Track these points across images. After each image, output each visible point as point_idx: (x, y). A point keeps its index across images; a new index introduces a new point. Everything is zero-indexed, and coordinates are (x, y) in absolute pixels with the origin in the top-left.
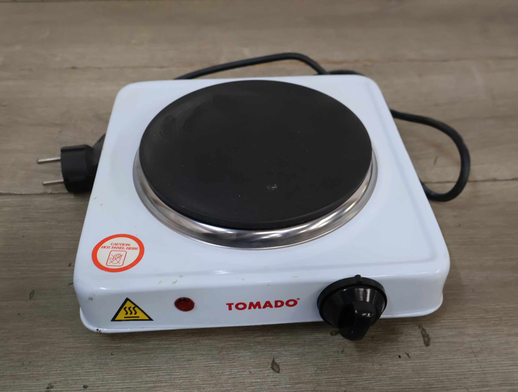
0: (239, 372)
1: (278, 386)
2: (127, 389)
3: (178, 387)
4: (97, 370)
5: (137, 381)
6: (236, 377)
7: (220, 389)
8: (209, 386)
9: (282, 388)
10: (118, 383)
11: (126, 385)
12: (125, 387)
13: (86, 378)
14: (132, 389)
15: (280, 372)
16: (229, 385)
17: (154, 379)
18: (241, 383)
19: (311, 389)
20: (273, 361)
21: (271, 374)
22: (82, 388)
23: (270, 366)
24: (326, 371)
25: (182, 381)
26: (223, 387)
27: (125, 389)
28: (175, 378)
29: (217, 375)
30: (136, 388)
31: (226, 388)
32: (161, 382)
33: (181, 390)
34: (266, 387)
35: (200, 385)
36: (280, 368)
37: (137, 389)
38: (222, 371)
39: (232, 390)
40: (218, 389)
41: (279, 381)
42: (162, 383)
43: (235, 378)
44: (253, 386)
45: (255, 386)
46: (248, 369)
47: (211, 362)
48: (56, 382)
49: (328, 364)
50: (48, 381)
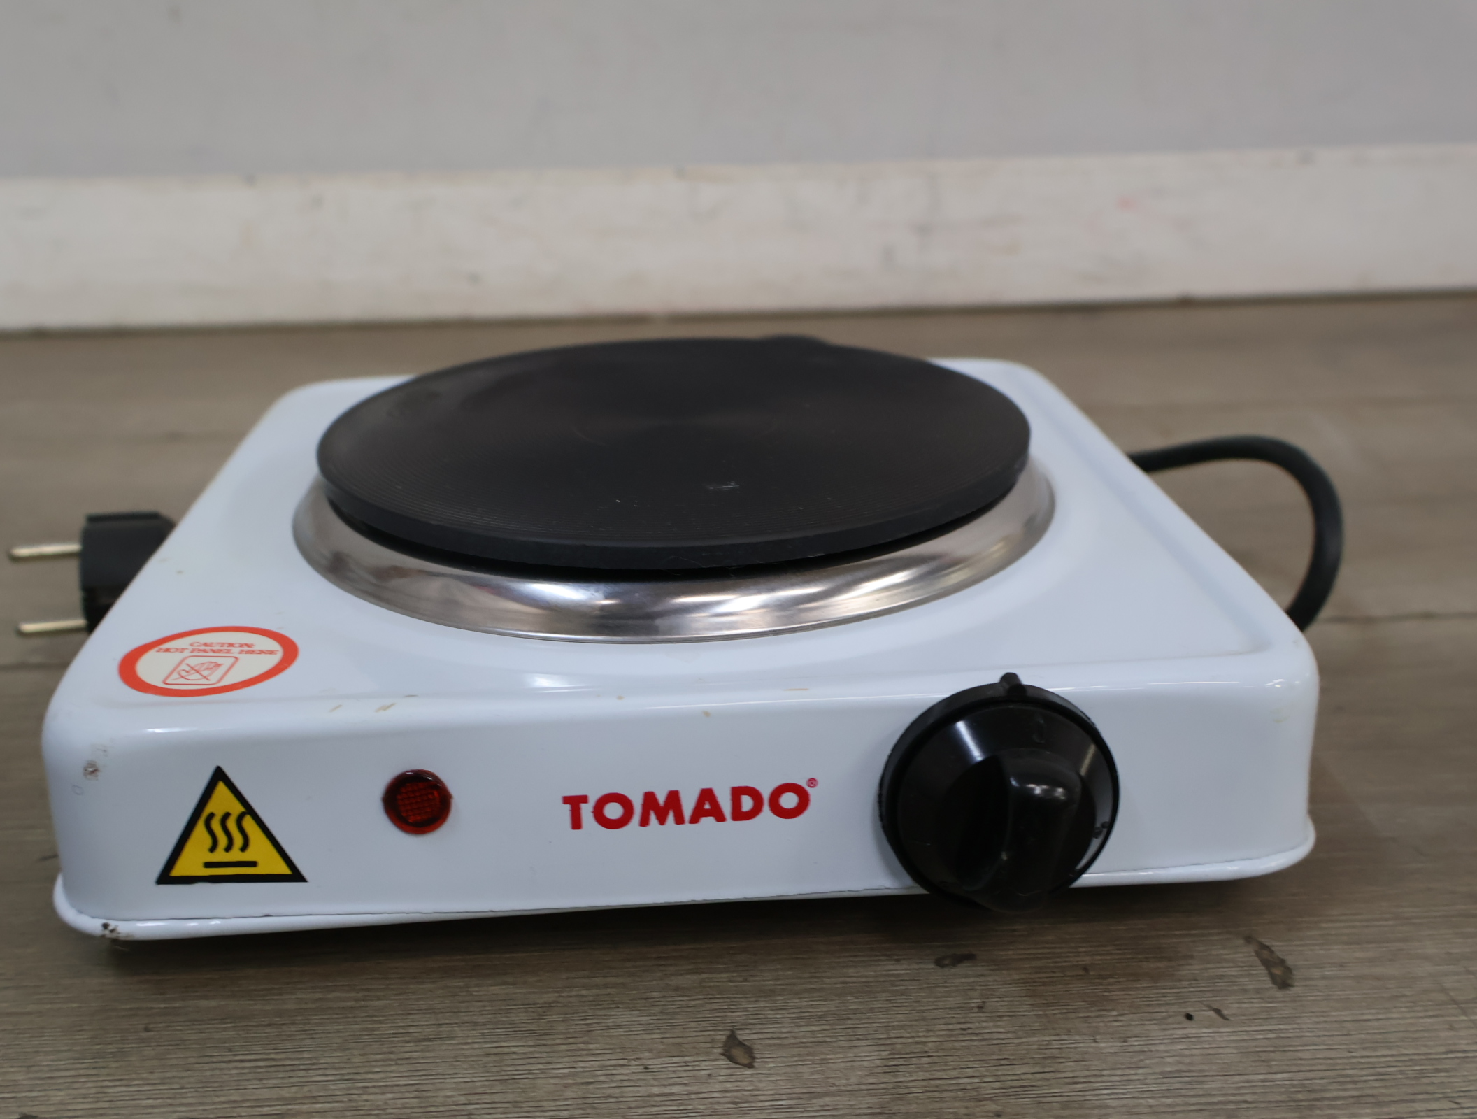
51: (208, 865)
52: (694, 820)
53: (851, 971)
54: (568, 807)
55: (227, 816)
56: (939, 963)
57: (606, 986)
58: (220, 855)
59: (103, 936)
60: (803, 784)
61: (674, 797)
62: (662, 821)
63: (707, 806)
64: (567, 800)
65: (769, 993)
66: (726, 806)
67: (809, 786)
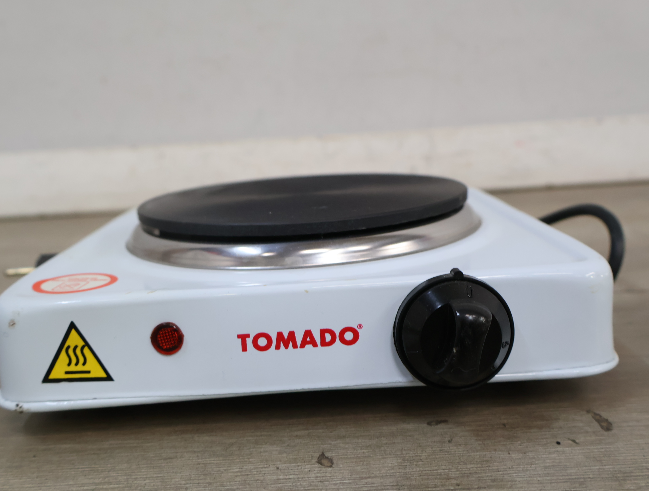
51: (67, 373)
52: (303, 346)
53: (384, 428)
54: (240, 340)
55: (76, 347)
56: (429, 424)
57: (261, 436)
58: (73, 368)
59: (16, 410)
60: (356, 328)
61: (292, 335)
62: (286, 347)
63: (308, 339)
64: (239, 336)
66: (317, 338)
67: (359, 328)
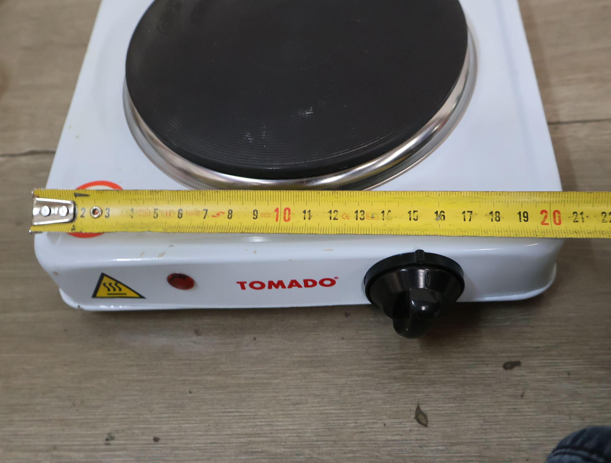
0: (368, 423)
1: (425, 448)
2: (212, 445)
3: (283, 444)
4: (171, 415)
5: (225, 433)
6: (363, 430)
7: (342, 448)
8: (327, 444)
9: (432, 451)
10: (200, 436)
11: (211, 439)
12: (209, 441)
13: (156, 426)
14: (219, 445)
15: (429, 425)
16: (355, 444)
17: (249, 431)
18: (371, 440)
19: (475, 454)
20: (418, 408)
21: (416, 429)
22: (152, 442)
23: (413, 416)
24: (498, 426)
25: (287, 435)
26: (346, 447)
27: (209, 445)
28: (277, 430)
29: (337, 427)
30: (225, 443)
31: (350, 448)
32: (259, 435)
33: (286, 448)
34: (408, 448)
35: (313, 441)
36: (429, 419)
37: (226, 445)
38: (343, 422)
39: (359, 451)
40: (339, 448)
41: (427, 440)
42: (260, 437)
43: (362, 432)
44: (389, 447)
45: (391, 447)
46: (381, 419)
47: (327, 408)
48: (117, 432)
49: (501, 416)
50: (108, 430)
65: (432, 383)
